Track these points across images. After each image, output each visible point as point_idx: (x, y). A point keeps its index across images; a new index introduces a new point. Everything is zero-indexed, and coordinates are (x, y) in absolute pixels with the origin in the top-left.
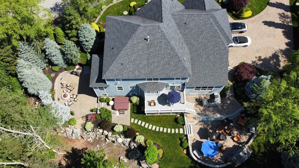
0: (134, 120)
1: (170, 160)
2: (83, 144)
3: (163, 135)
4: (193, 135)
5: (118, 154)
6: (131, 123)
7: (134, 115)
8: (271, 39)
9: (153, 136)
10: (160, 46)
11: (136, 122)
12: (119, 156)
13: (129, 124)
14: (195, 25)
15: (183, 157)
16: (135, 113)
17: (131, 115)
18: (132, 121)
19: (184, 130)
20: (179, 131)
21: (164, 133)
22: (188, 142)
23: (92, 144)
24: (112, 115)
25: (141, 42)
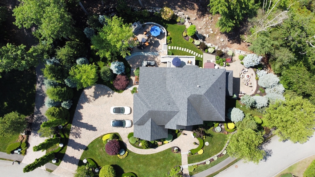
0: (200, 56)
1: (179, 30)
2: (232, 47)
3: (182, 45)
4: (163, 43)
5: (209, 39)
6: (203, 55)
7: (201, 60)
8: (92, 113)
9: (188, 45)
10: (190, 83)
11: (199, 55)
12: (209, 38)
13: (204, 54)
14: (162, 103)
15: (170, 31)
16: (200, 61)
17: (203, 60)
18: (202, 56)
19: (168, 48)
20: (171, 47)
21: (181, 47)
22: (167, 39)
23: (227, 46)
24: (215, 61)
25: (203, 85)
